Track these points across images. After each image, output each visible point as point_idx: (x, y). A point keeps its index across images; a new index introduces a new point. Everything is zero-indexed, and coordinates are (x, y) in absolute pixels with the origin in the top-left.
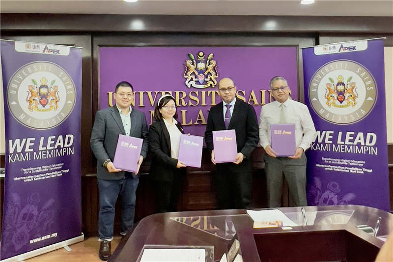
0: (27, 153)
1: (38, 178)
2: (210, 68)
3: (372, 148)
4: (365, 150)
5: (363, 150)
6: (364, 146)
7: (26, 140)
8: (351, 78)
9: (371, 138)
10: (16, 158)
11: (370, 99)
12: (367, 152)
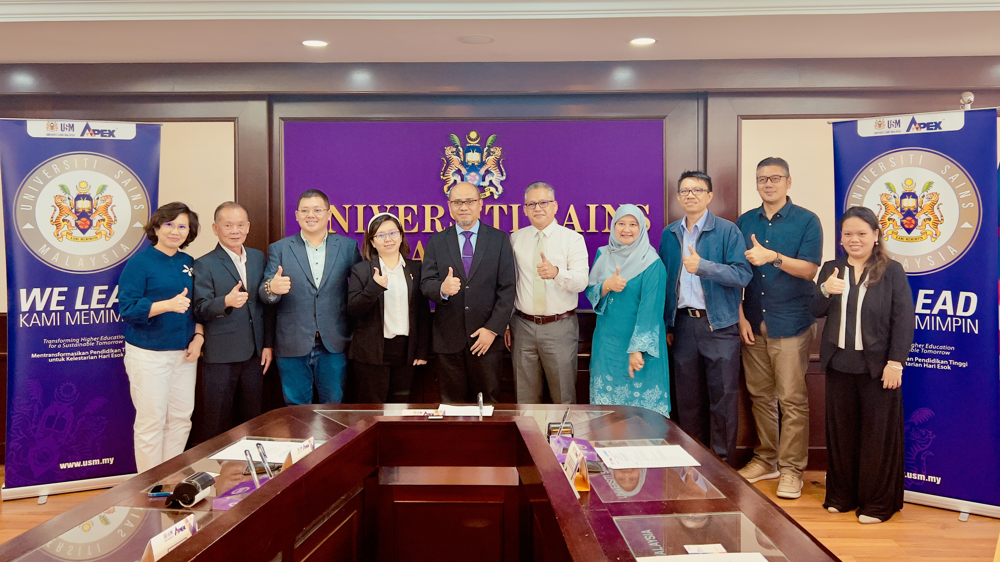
0: (54, 314)
1: (72, 357)
2: (490, 161)
3: (969, 320)
4: (954, 325)
5: (950, 325)
6: (952, 317)
7: (52, 291)
8: (930, 184)
9: (968, 300)
10: (35, 320)
11: (966, 225)
12: (959, 328)
